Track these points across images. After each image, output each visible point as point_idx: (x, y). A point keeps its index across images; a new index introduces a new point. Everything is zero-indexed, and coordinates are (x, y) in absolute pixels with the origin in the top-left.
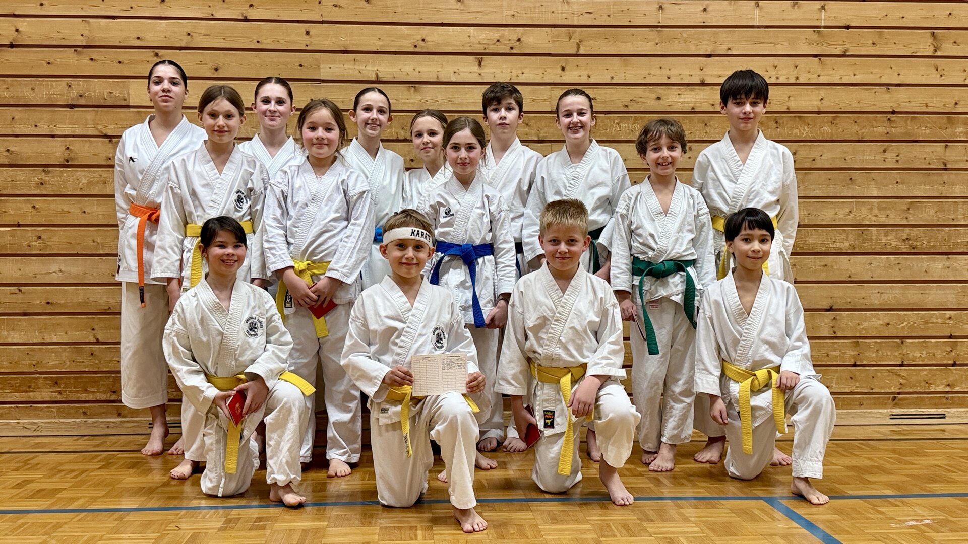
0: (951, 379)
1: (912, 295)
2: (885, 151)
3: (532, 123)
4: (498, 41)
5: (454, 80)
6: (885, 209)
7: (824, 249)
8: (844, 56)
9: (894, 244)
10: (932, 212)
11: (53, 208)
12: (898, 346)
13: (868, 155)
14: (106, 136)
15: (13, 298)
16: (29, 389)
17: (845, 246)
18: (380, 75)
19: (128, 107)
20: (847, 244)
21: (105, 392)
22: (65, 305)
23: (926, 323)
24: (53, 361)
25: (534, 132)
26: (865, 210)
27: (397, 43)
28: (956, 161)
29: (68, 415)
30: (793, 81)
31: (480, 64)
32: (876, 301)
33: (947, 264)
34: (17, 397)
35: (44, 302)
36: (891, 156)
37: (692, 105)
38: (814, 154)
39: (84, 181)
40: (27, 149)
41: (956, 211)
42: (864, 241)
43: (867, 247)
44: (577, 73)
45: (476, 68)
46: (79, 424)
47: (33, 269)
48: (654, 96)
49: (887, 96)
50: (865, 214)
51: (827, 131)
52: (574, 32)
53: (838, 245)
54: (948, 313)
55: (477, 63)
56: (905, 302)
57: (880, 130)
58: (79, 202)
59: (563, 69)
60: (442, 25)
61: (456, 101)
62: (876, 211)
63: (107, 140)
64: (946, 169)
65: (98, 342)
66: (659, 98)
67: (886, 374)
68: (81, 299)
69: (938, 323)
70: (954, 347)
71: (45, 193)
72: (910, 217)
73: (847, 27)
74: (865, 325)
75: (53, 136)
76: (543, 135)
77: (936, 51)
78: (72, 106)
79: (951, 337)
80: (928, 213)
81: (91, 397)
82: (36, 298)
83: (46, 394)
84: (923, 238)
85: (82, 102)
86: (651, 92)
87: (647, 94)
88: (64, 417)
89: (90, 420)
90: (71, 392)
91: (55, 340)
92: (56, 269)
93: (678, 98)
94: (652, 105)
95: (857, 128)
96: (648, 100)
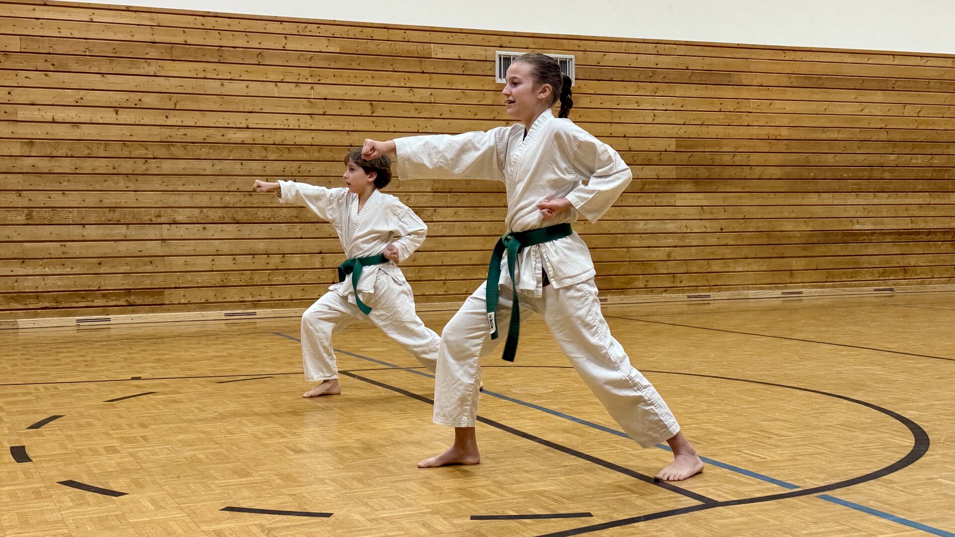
3: (149, 148)
4: (127, 100)
5: (101, 122)
8: (324, 115)
18: (55, 118)
25: (150, 152)
27: (66, 100)
30: (297, 128)
31: (117, 114)
37: (242, 139)
38: (310, 168)
44: (175, 119)
45: (114, 115)
48: (221, 134)
49: (347, 137)
51: (316, 155)
52: (172, 97)
55: (115, 113)
59: (167, 117)
60: (93, 90)
66: (223, 135)
73: (326, 99)
76: (156, 155)
77: (373, 113)
86: (218, 131)
87: (217, 133)
93: (234, 136)
94: (219, 138)
95: (332, 154)
96: (216, 136)
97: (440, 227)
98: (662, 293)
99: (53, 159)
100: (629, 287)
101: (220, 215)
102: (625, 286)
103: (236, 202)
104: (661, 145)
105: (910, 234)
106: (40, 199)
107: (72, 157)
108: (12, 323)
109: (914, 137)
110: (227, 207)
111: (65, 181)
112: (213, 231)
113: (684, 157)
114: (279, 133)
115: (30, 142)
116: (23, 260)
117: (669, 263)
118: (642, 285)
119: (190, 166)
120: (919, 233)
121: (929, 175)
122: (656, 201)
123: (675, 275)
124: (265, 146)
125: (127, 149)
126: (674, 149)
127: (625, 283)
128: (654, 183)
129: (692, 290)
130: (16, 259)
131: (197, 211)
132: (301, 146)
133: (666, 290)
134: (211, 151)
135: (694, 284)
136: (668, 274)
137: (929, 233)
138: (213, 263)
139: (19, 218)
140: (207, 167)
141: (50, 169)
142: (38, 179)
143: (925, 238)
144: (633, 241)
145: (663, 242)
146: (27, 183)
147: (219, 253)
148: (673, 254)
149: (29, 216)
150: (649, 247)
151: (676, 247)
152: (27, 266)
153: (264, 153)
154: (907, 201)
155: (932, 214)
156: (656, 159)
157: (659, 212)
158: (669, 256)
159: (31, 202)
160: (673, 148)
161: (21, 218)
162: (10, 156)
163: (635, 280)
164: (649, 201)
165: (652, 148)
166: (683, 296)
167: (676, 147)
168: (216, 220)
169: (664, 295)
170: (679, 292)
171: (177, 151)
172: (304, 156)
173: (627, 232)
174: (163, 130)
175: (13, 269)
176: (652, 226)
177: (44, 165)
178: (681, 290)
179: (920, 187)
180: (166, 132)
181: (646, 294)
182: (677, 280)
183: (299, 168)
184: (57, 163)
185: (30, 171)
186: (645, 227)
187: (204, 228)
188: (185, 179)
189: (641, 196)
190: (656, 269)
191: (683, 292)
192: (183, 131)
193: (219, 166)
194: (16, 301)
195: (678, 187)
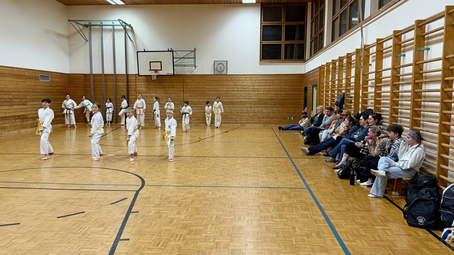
105: (5, 118)
109: (4, 90)
120: (7, 117)
121: (8, 101)
137: (9, 117)
143: (8, 118)
154: (3, 108)
155: (10, 111)
179: (6, 104)
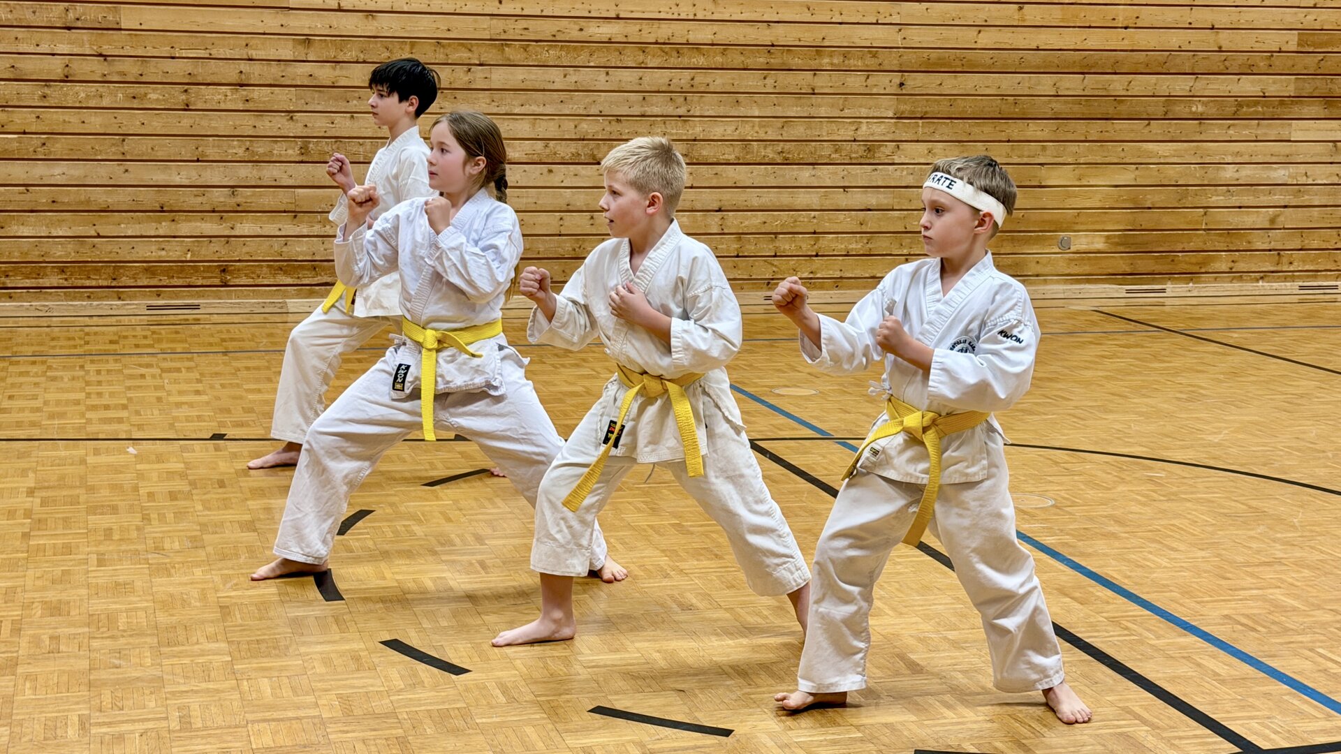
0: (813, 268)
1: (785, 198)
2: (765, 78)
3: (474, 49)
5: (406, 10)
6: (764, 126)
7: (715, 160)
9: (771, 156)
10: (802, 129)
11: (55, 119)
12: (772, 240)
13: (751, 81)
14: (100, 55)
15: (22, 197)
16: (38, 276)
17: (732, 158)
19: (120, 29)
20: (733, 156)
21: (106, 279)
22: (68, 204)
23: (795, 221)
24: (60, 252)
25: (476, 56)
26: (748, 127)
28: (822, 87)
29: (74, 299)
30: (691, 17)
32: (755, 203)
33: (813, 173)
34: (28, 283)
35: (50, 201)
36: (770, 81)
37: (609, 36)
38: (709, 80)
39: (83, 95)
40: (29, 66)
41: (821, 129)
42: (747, 153)
43: (749, 158)
44: (512, 5)
46: (85, 306)
47: (39, 171)
48: (578, 27)
49: (767, 32)
50: (748, 131)
51: (719, 59)
53: (726, 156)
54: (813, 213)
56: (777, 204)
57: (761, 60)
58: (79, 113)
61: (409, 29)
62: (757, 128)
63: (102, 59)
64: (814, 94)
65: (99, 236)
66: (581, 30)
67: (762, 263)
68: (83, 198)
69: (805, 221)
70: (818, 239)
71: (47, 105)
72: (784, 134)
74: (746, 223)
75: (53, 55)
76: (483, 59)
78: (69, 28)
79: (815, 233)
80: (799, 131)
81: (94, 283)
82: (42, 197)
83: (55, 280)
84: (794, 152)
85: (79, 24)
86: (575, 23)
87: (572, 25)
88: (71, 300)
89: (95, 303)
90: (76, 279)
91: (61, 234)
92: (58, 172)
93: (597, 30)
94: (575, 35)
95: (743, 58)
96: (572, 31)
97: (905, 173)
98: (1257, 281)
99: (339, 66)
100: (1203, 270)
101: (574, 151)
102: (1196, 269)
103: (597, 132)
104: (1272, 41)
106: (319, 124)
107: (364, 62)
108: (280, 305)
110: (583, 140)
111: (354, 98)
112: (562, 174)
113: (1310, 62)
114: (664, 25)
115: (307, 40)
116: (295, 214)
117: (1272, 233)
118: (1224, 267)
119: (533, 77)
122: (1259, 132)
123: (1282, 253)
124: (643, 46)
125: (442, 50)
126: (1294, 48)
127: (1197, 264)
128: (1256, 104)
129: (1308, 277)
130: (285, 212)
131: (540, 144)
132: (696, 47)
133: (1264, 276)
134: (563, 53)
135: (1312, 268)
136: (1270, 250)
138: (561, 222)
139: (290, 152)
140: (555, 77)
141: (334, 80)
142: (316, 95)
144: (1214, 198)
145: (1264, 200)
146: (303, 101)
147: (570, 208)
148: (1282, 219)
149: (304, 150)
150: (1240, 207)
151: (1285, 207)
152: (302, 222)
153: (641, 58)
156: (1262, 66)
157: (1262, 151)
158: (1272, 221)
159: (306, 129)
160: (1293, 46)
161: (293, 153)
162: (279, 61)
163: (1213, 259)
164: (1247, 134)
165: (1257, 47)
166: (1292, 287)
167: (1299, 45)
168: (567, 158)
169: (1261, 283)
170: (1286, 279)
171: (513, 54)
172: (701, 61)
173: (1206, 183)
174: (495, 21)
175: (281, 226)
176: (1247, 173)
177: (325, 74)
178: (1290, 276)
180: (498, 24)
181: (1231, 282)
182: (1285, 260)
183: (693, 79)
184: (344, 73)
185: (306, 83)
186: (1236, 175)
187: (550, 171)
188: (523, 97)
189: (1233, 125)
190: (1249, 242)
191: (1293, 279)
192: (523, 23)
193: (574, 77)
194: (286, 273)
195: (1296, 111)
